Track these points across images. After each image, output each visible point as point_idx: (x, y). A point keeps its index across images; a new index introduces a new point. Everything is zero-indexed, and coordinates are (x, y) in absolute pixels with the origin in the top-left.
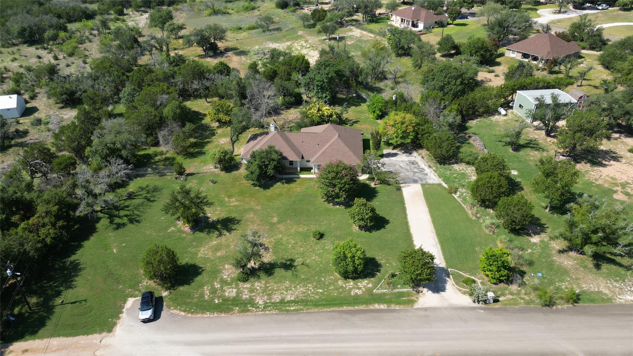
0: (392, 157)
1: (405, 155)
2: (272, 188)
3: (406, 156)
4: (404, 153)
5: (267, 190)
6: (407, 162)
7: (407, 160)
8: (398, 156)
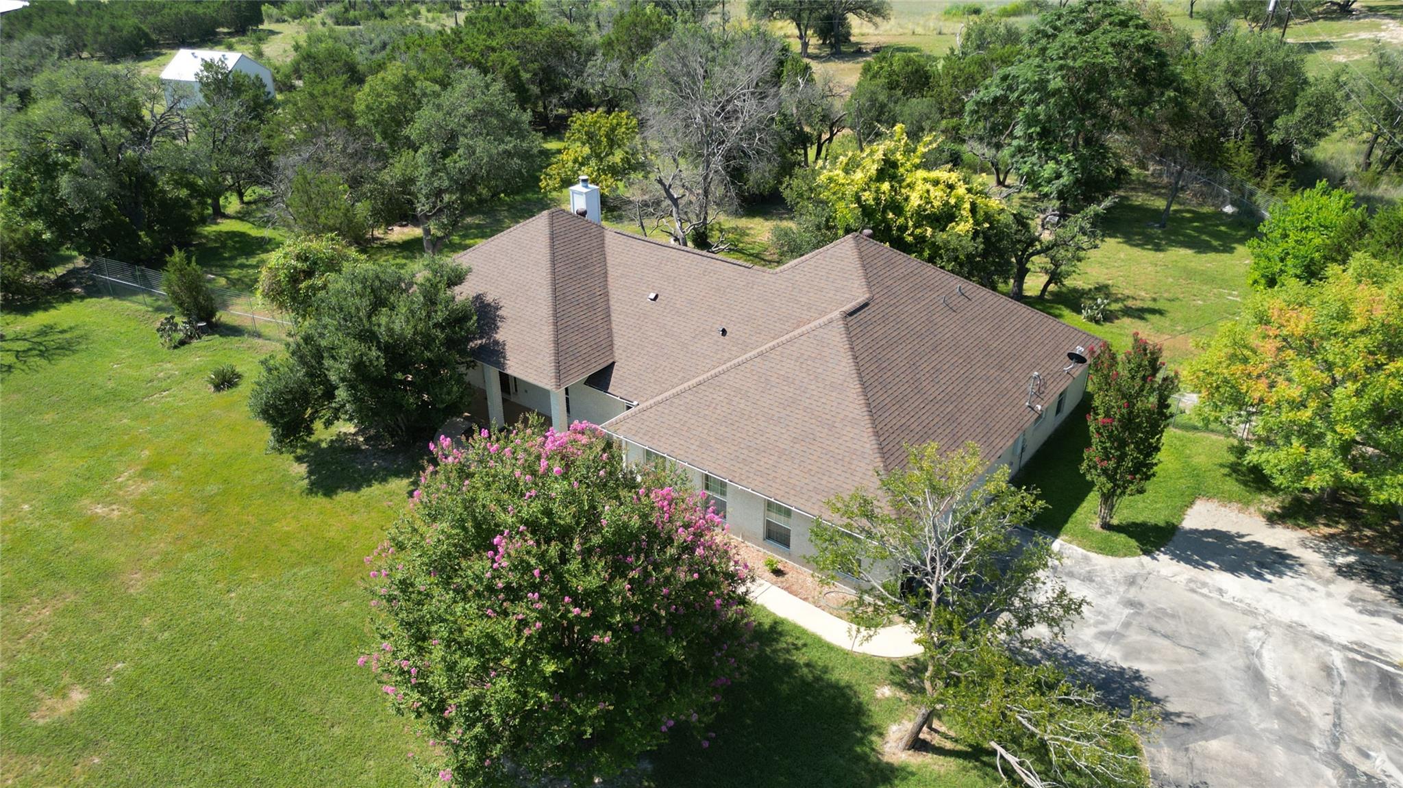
0: (1233, 568)
1: (1348, 586)
2: (347, 496)
3: (1353, 599)
4: (1346, 572)
6: (1337, 659)
7: (1342, 635)
8: (1287, 581)
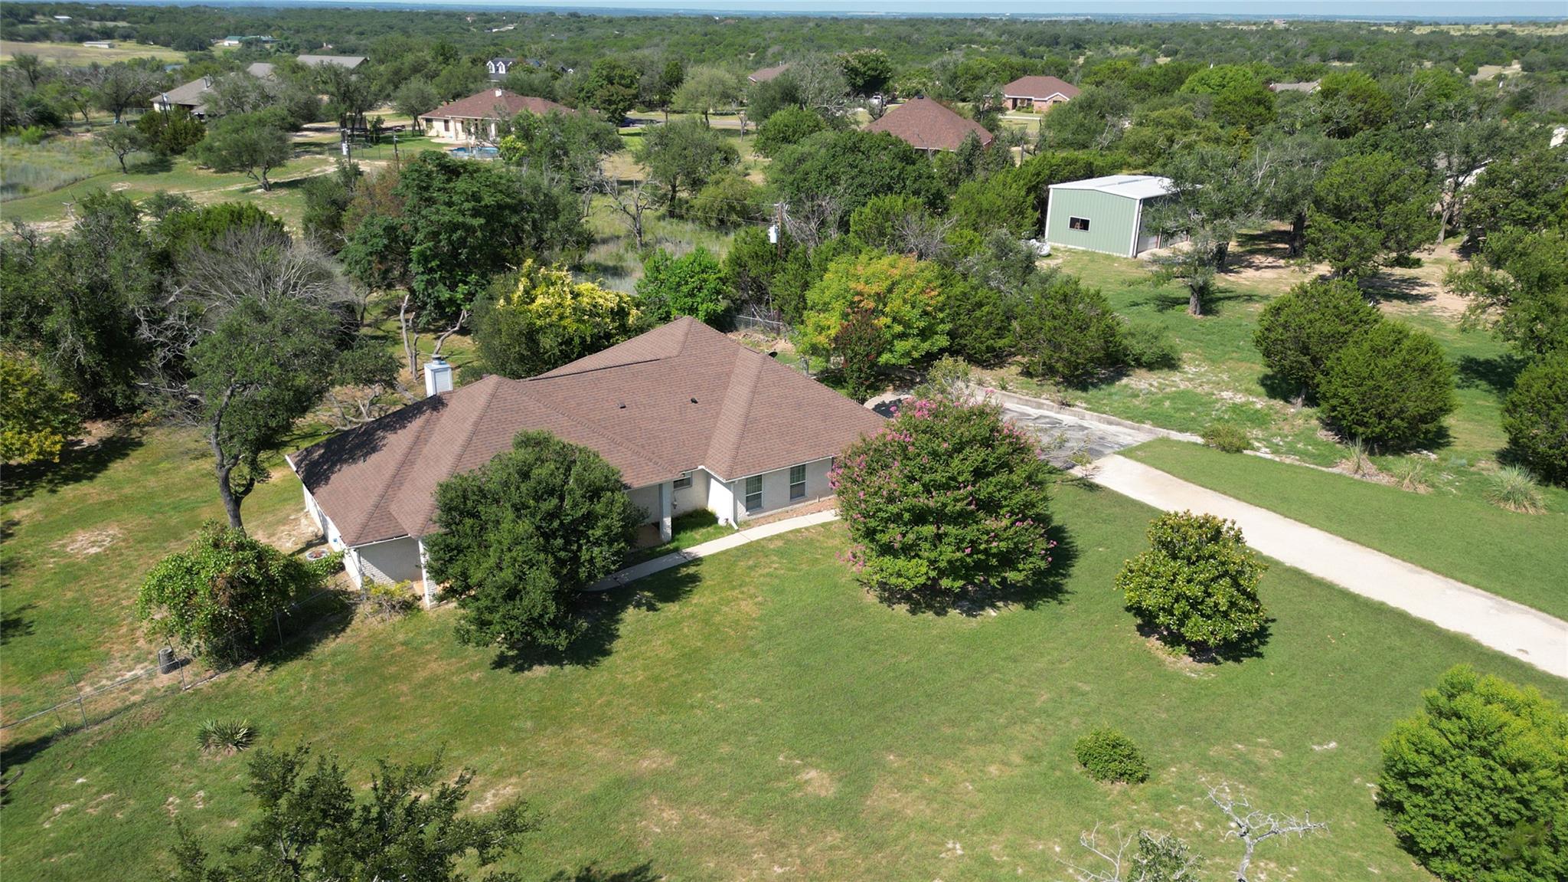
2: (617, 645)
5: (606, 662)
